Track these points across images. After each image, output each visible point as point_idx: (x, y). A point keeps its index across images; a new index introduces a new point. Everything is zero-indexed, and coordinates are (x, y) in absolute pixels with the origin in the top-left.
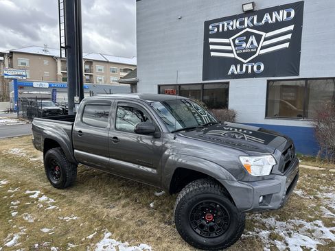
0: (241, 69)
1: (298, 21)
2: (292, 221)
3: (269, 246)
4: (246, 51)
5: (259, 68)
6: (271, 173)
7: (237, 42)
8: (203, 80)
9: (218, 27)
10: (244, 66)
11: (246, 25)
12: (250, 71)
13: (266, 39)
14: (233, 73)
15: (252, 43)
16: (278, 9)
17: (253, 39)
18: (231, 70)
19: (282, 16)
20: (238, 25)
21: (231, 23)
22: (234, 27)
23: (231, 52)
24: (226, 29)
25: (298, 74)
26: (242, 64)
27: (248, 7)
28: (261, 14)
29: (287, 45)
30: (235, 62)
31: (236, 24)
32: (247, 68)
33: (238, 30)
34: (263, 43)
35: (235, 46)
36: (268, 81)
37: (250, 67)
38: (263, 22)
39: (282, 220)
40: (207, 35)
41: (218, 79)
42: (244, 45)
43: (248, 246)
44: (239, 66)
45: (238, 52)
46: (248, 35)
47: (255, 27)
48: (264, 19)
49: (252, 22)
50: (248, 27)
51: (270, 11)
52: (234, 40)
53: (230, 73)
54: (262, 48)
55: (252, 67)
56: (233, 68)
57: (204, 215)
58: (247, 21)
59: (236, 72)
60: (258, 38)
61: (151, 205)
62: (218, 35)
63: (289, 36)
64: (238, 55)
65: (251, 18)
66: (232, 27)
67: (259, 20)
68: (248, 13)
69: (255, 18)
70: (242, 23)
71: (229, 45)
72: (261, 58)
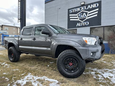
0: (81, 24)
1: (100, 7)
2: (103, 69)
3: (96, 76)
4: (82, 18)
5: (87, 23)
6: (95, 45)
7: (79, 15)
8: (68, 29)
9: (73, 11)
10: (82, 23)
11: (82, 9)
12: (84, 25)
13: (89, 14)
14: (78, 26)
15: (84, 15)
16: (93, 4)
17: (84, 14)
18: (77, 25)
19: (94, 6)
20: (79, 10)
21: (77, 9)
22: (78, 10)
23: (77, 19)
24: (75, 11)
25: (101, 25)
26: (81, 22)
27: (83, 3)
28: (87, 6)
29: (96, 15)
30: (79, 22)
31: (79, 9)
32: (83, 24)
33: (79, 11)
34: (88, 15)
35: (79, 16)
36: (91, 28)
37: (84, 23)
38: (88, 8)
39: (100, 69)
40: (69, 13)
41: (73, 28)
42: (82, 16)
43: (87, 76)
44: (80, 23)
45: (80, 18)
46: (83, 13)
47: (85, 10)
48: (88, 7)
49: (84, 8)
50: (83, 10)
51: (90, 4)
52: (78, 15)
53: (77, 26)
54: (88, 17)
55: (85, 23)
56: (78, 24)
57: (69, 63)
58: (82, 8)
59: (79, 26)
60: (86, 13)
61: (48, 66)
62: (73, 13)
63: (97, 12)
64: (80, 19)
65: (84, 7)
66: (77, 10)
67: (87, 7)
68: (83, 5)
69: (85, 7)
70: (81, 9)
71: (77, 16)
72: (87, 20)
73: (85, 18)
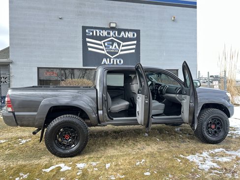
0: (110, 62)
4: (113, 51)
5: (120, 62)
7: (106, 44)
8: (83, 66)
9: (93, 32)
10: (112, 60)
11: (111, 36)
12: (115, 63)
13: (123, 46)
15: (115, 47)
17: (115, 44)
18: (103, 61)
19: (130, 35)
20: (106, 34)
21: (102, 32)
22: (104, 35)
23: (103, 50)
26: (110, 58)
27: (113, 25)
29: (134, 51)
31: (105, 33)
32: (113, 61)
34: (121, 48)
35: (105, 47)
37: (115, 61)
38: (121, 36)
40: (85, 36)
42: (111, 47)
44: (108, 59)
45: (107, 51)
46: (113, 41)
48: (122, 34)
49: (115, 34)
50: (113, 37)
52: (104, 43)
53: (103, 63)
54: (121, 51)
55: (117, 61)
56: (104, 60)
58: (112, 33)
60: (119, 44)
62: (92, 37)
63: (134, 47)
64: (107, 52)
65: (114, 32)
66: (103, 34)
67: (119, 34)
68: (113, 29)
69: (116, 32)
70: (109, 33)
71: (101, 45)
73: (117, 53)
